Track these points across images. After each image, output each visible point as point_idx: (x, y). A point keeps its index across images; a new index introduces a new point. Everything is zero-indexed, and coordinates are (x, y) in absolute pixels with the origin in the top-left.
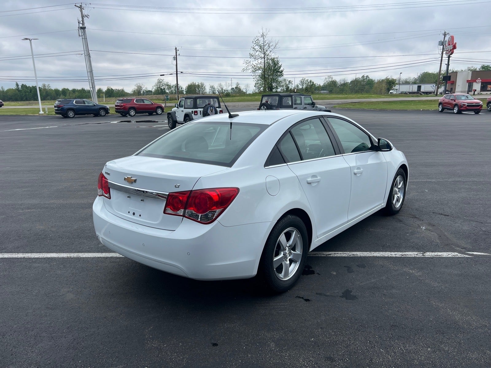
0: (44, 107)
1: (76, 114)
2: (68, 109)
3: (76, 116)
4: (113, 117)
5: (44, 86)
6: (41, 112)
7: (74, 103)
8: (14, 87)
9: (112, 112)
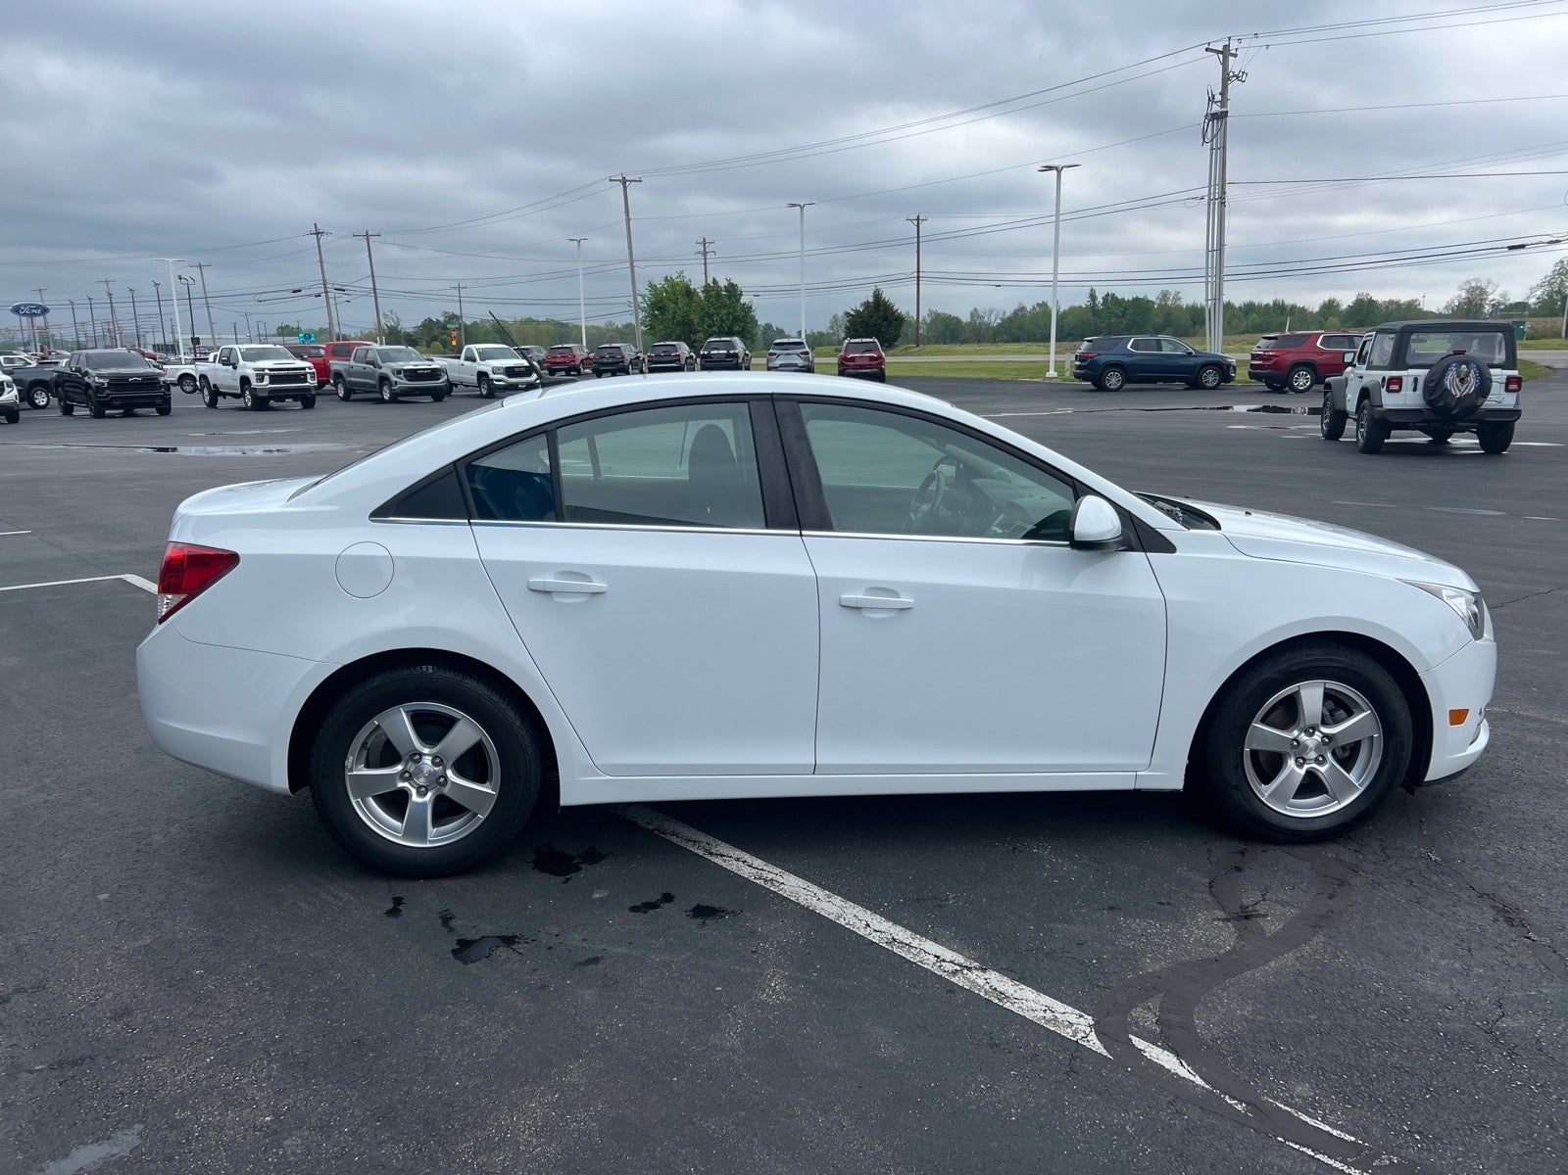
0: (1061, 358)
1: (1127, 380)
2: (1108, 365)
3: (1127, 386)
4: (1245, 394)
5: (1165, 295)
6: (1052, 373)
7: (1129, 347)
8: (1083, 301)
9: (1241, 375)
